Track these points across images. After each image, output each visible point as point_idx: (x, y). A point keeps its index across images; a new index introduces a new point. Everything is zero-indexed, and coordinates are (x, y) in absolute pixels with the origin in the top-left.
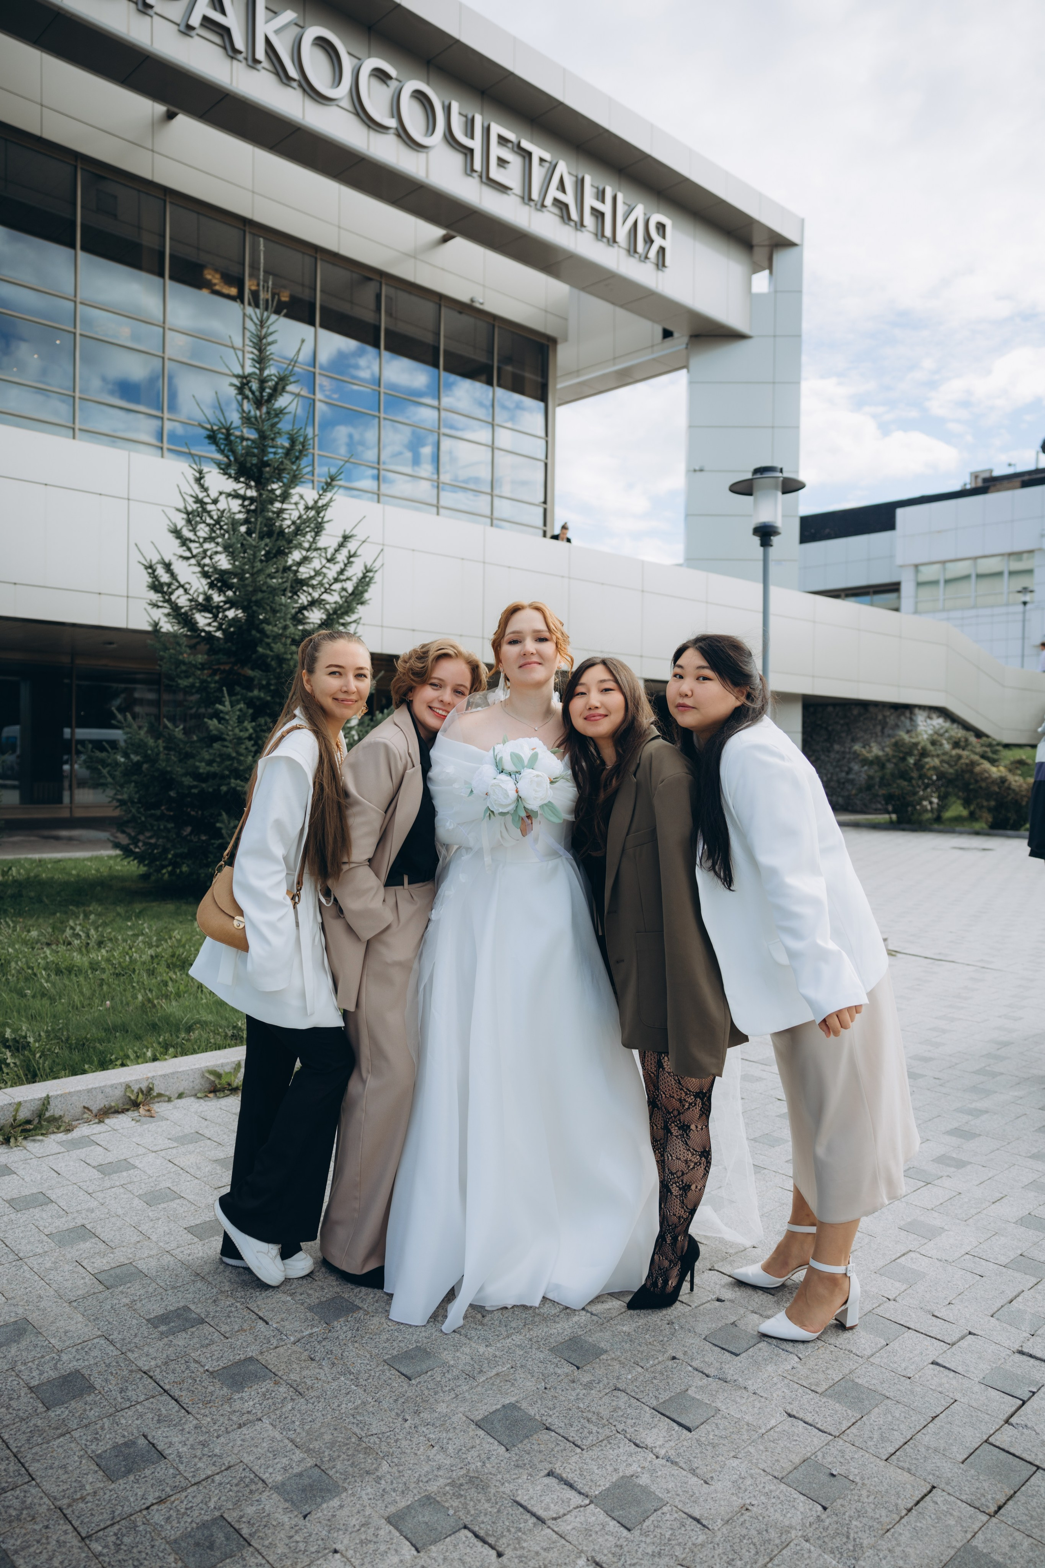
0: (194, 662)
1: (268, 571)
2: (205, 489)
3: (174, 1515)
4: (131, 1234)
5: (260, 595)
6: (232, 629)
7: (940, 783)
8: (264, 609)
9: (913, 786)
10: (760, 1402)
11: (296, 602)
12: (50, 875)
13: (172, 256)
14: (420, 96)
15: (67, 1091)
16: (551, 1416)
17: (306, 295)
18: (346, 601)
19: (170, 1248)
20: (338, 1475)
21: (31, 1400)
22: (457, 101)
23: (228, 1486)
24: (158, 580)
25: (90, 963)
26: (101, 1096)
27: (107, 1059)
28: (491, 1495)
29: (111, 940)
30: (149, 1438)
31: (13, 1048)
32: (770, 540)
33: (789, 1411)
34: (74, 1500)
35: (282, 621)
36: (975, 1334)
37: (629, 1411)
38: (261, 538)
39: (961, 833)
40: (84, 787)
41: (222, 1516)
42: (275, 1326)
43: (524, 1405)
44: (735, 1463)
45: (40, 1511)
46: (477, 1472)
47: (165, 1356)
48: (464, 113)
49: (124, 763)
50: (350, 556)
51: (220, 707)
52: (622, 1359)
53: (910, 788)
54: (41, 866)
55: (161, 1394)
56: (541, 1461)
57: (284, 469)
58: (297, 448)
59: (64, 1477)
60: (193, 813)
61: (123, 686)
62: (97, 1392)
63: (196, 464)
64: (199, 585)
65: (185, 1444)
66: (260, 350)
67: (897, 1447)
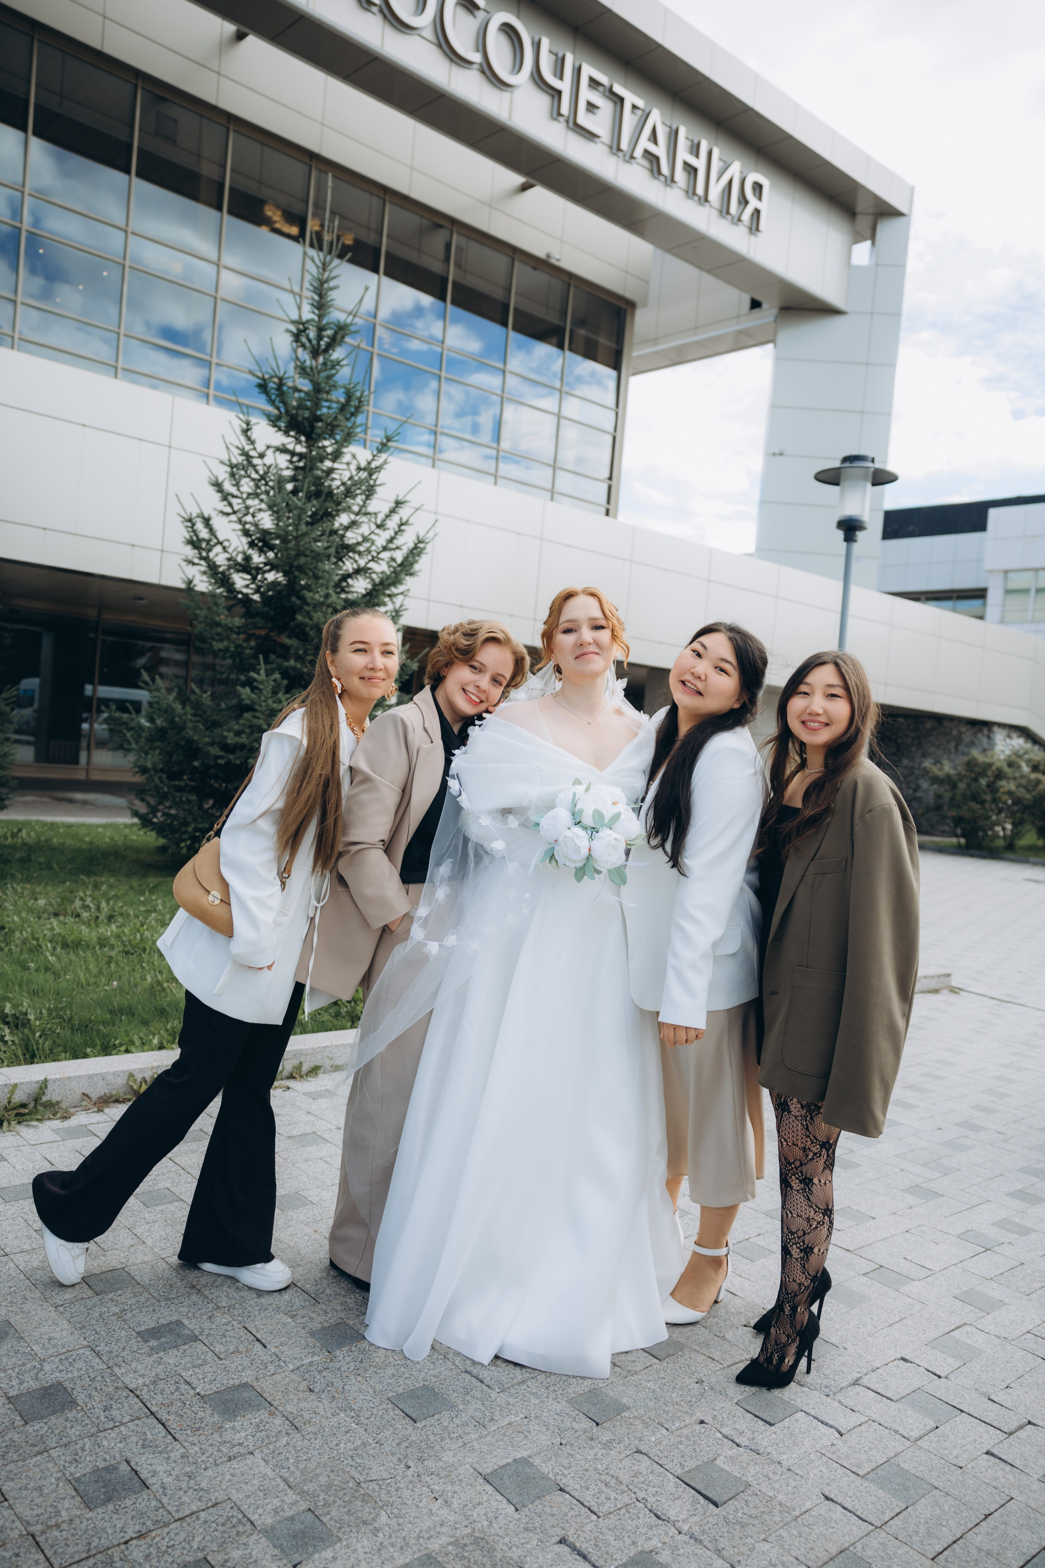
0: (230, 625)
1: (313, 535)
2: (253, 442)
3: (154, 1552)
4: (125, 1236)
5: (303, 560)
6: (270, 593)
7: (1016, 808)
8: (306, 574)
9: (986, 810)
10: (795, 1480)
11: (341, 569)
12: (61, 841)
13: (232, 189)
14: (508, 30)
15: (67, 1075)
16: (565, 1476)
17: (371, 239)
18: (394, 572)
19: (165, 1255)
20: (332, 1522)
21: (9, 1412)
22: (547, 37)
23: (214, 1525)
24: (197, 536)
25: (99, 938)
26: (101, 1083)
27: (111, 1043)
28: (497, 1560)
29: (122, 915)
30: (132, 1464)
31: (12, 1025)
32: (855, 535)
33: (827, 1493)
34: (48, 1527)
35: (324, 588)
36: (1035, 1425)
37: (651, 1477)
38: (309, 498)
39: (1035, 864)
40: (102, 748)
41: (205, 1558)
42: (273, 1350)
43: (537, 1461)
44: (766, 1546)
45: (11, 1536)
46: (483, 1532)
47: (153, 1374)
48: (554, 51)
49: (148, 728)
50: (402, 524)
51: (253, 675)
52: (645, 1418)
53: (982, 812)
54: (52, 830)
55: (147, 1417)
56: (553, 1526)
57: (338, 426)
58: (352, 403)
59: (39, 1500)
60: (216, 785)
61: (150, 644)
62: (79, 1408)
63: (243, 413)
64: (238, 544)
65: (170, 1475)
66: (321, 296)
67: (946, 1545)
